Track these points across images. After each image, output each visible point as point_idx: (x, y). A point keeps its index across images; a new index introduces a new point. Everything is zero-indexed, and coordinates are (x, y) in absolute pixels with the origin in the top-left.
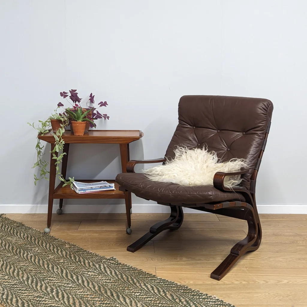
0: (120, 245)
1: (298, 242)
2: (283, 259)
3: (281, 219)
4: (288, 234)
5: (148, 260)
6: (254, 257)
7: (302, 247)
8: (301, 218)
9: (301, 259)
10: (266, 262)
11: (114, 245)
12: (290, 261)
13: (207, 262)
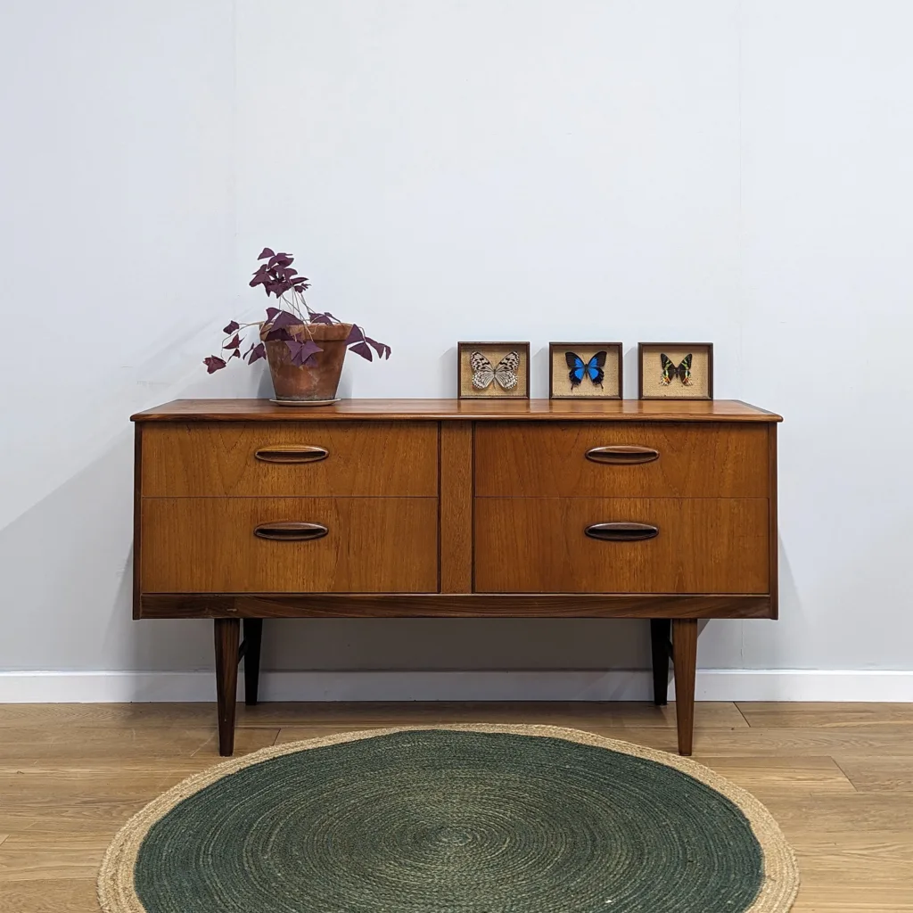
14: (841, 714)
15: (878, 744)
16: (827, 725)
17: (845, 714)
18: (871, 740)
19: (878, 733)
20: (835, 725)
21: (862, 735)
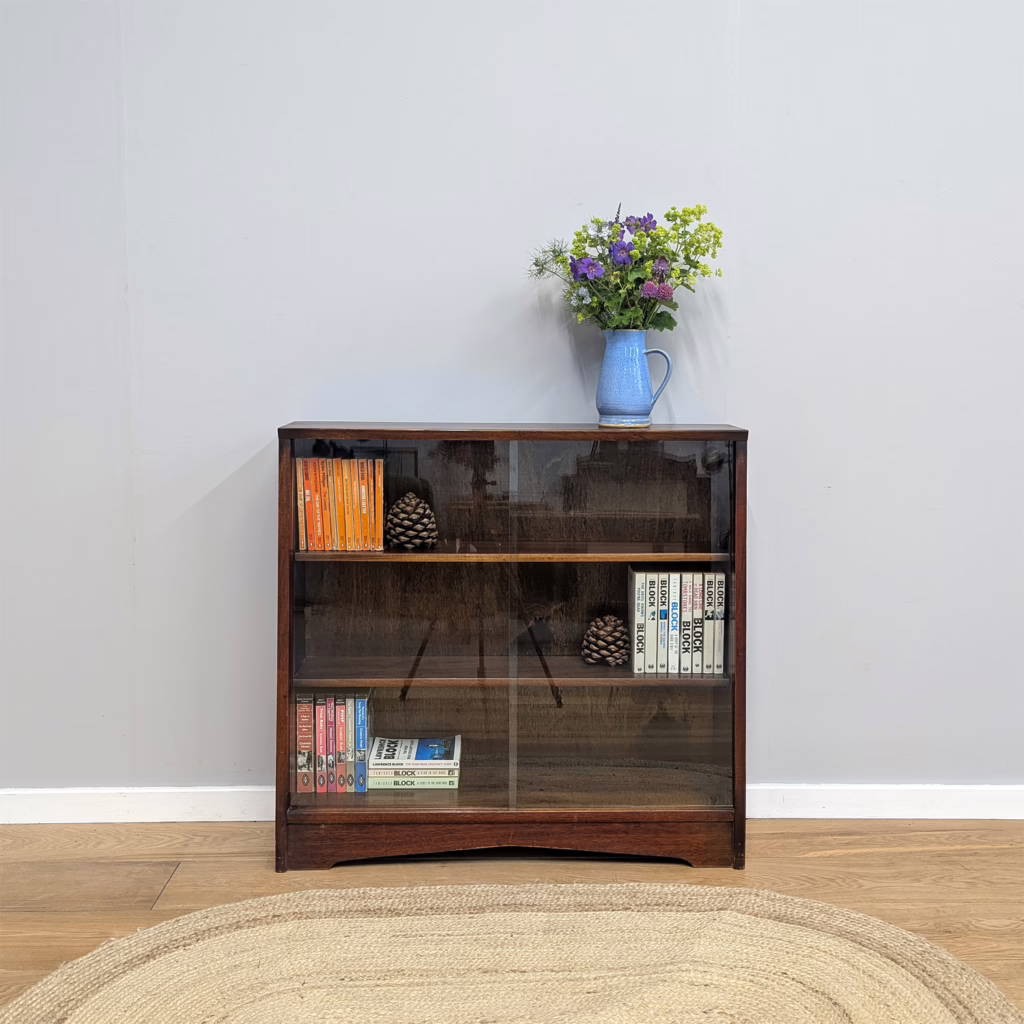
14: (826, 838)
15: (867, 884)
16: (811, 854)
17: (830, 838)
18: (860, 877)
19: (868, 865)
20: (819, 853)
21: (851, 870)
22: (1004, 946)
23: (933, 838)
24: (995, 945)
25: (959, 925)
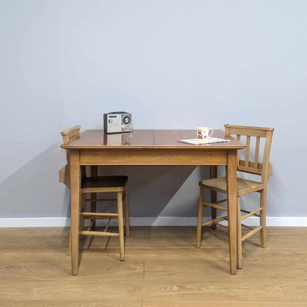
0: (108, 268)
1: (297, 264)
2: (280, 287)
3: (278, 233)
4: (286, 252)
5: (136, 290)
6: (250, 286)
7: (301, 271)
8: (298, 232)
9: (300, 288)
10: (263, 292)
11: (102, 268)
12: (288, 291)
13: (199, 292)
22: (288, 258)
23: (271, 231)
24: (285, 258)
25: (276, 253)
